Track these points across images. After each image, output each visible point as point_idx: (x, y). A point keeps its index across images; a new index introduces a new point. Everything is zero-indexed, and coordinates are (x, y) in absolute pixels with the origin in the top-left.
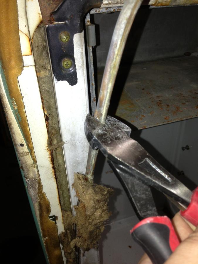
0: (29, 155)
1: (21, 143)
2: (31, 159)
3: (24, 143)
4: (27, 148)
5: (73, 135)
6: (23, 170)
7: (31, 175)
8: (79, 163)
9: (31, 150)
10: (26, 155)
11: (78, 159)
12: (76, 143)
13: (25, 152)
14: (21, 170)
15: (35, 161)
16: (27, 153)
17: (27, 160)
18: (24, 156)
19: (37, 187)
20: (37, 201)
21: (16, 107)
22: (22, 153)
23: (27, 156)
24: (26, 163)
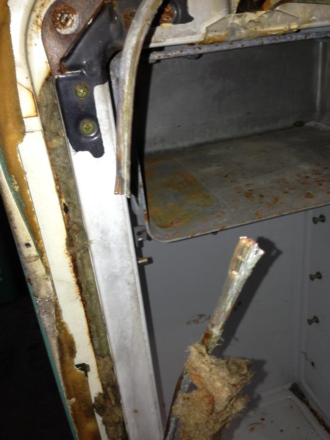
0: (39, 260)
1: (27, 242)
2: (43, 267)
3: (31, 242)
4: (35, 249)
5: (104, 232)
6: (31, 284)
7: (43, 292)
8: (116, 277)
9: (41, 253)
10: (35, 260)
11: (114, 270)
12: (109, 244)
13: (32, 256)
14: (29, 284)
15: (48, 271)
16: (36, 256)
17: (36, 269)
18: (30, 262)
19: (53, 312)
20: (54, 336)
21: (17, 188)
22: (29, 258)
23: (36, 262)
24: (34, 272)
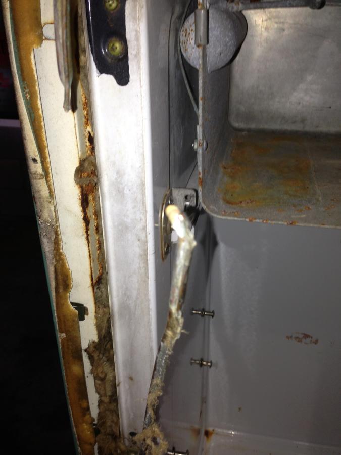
0: (44, 180)
1: (34, 157)
2: (47, 188)
3: (38, 158)
4: (41, 167)
5: (119, 174)
6: (36, 203)
7: (46, 215)
8: (127, 228)
10: (40, 179)
11: (125, 220)
12: (123, 189)
13: (38, 173)
15: (51, 194)
16: (42, 175)
17: (40, 188)
18: (36, 179)
19: (53, 238)
21: (28, 96)
22: (35, 174)
23: (41, 181)
24: (39, 191)
